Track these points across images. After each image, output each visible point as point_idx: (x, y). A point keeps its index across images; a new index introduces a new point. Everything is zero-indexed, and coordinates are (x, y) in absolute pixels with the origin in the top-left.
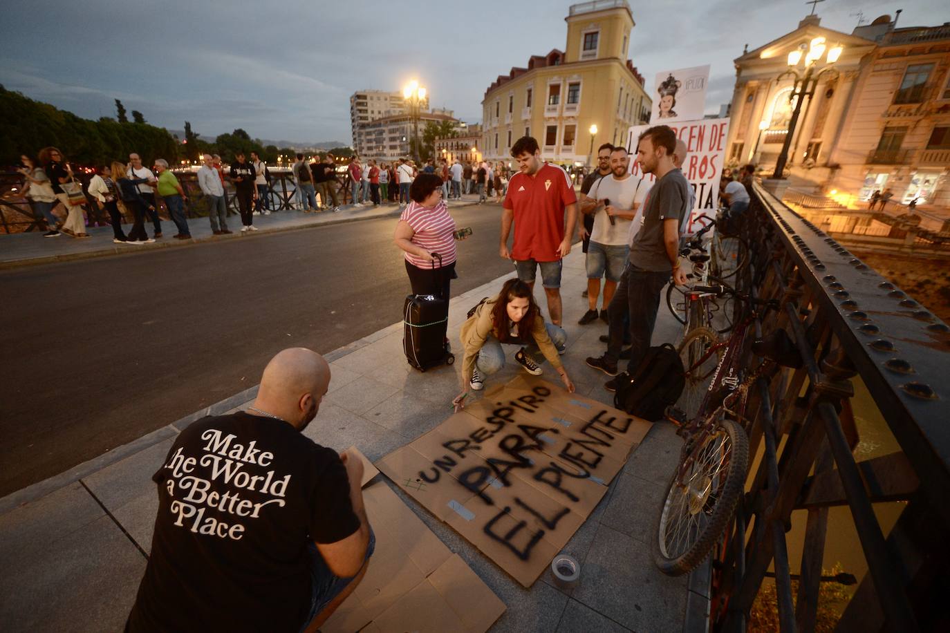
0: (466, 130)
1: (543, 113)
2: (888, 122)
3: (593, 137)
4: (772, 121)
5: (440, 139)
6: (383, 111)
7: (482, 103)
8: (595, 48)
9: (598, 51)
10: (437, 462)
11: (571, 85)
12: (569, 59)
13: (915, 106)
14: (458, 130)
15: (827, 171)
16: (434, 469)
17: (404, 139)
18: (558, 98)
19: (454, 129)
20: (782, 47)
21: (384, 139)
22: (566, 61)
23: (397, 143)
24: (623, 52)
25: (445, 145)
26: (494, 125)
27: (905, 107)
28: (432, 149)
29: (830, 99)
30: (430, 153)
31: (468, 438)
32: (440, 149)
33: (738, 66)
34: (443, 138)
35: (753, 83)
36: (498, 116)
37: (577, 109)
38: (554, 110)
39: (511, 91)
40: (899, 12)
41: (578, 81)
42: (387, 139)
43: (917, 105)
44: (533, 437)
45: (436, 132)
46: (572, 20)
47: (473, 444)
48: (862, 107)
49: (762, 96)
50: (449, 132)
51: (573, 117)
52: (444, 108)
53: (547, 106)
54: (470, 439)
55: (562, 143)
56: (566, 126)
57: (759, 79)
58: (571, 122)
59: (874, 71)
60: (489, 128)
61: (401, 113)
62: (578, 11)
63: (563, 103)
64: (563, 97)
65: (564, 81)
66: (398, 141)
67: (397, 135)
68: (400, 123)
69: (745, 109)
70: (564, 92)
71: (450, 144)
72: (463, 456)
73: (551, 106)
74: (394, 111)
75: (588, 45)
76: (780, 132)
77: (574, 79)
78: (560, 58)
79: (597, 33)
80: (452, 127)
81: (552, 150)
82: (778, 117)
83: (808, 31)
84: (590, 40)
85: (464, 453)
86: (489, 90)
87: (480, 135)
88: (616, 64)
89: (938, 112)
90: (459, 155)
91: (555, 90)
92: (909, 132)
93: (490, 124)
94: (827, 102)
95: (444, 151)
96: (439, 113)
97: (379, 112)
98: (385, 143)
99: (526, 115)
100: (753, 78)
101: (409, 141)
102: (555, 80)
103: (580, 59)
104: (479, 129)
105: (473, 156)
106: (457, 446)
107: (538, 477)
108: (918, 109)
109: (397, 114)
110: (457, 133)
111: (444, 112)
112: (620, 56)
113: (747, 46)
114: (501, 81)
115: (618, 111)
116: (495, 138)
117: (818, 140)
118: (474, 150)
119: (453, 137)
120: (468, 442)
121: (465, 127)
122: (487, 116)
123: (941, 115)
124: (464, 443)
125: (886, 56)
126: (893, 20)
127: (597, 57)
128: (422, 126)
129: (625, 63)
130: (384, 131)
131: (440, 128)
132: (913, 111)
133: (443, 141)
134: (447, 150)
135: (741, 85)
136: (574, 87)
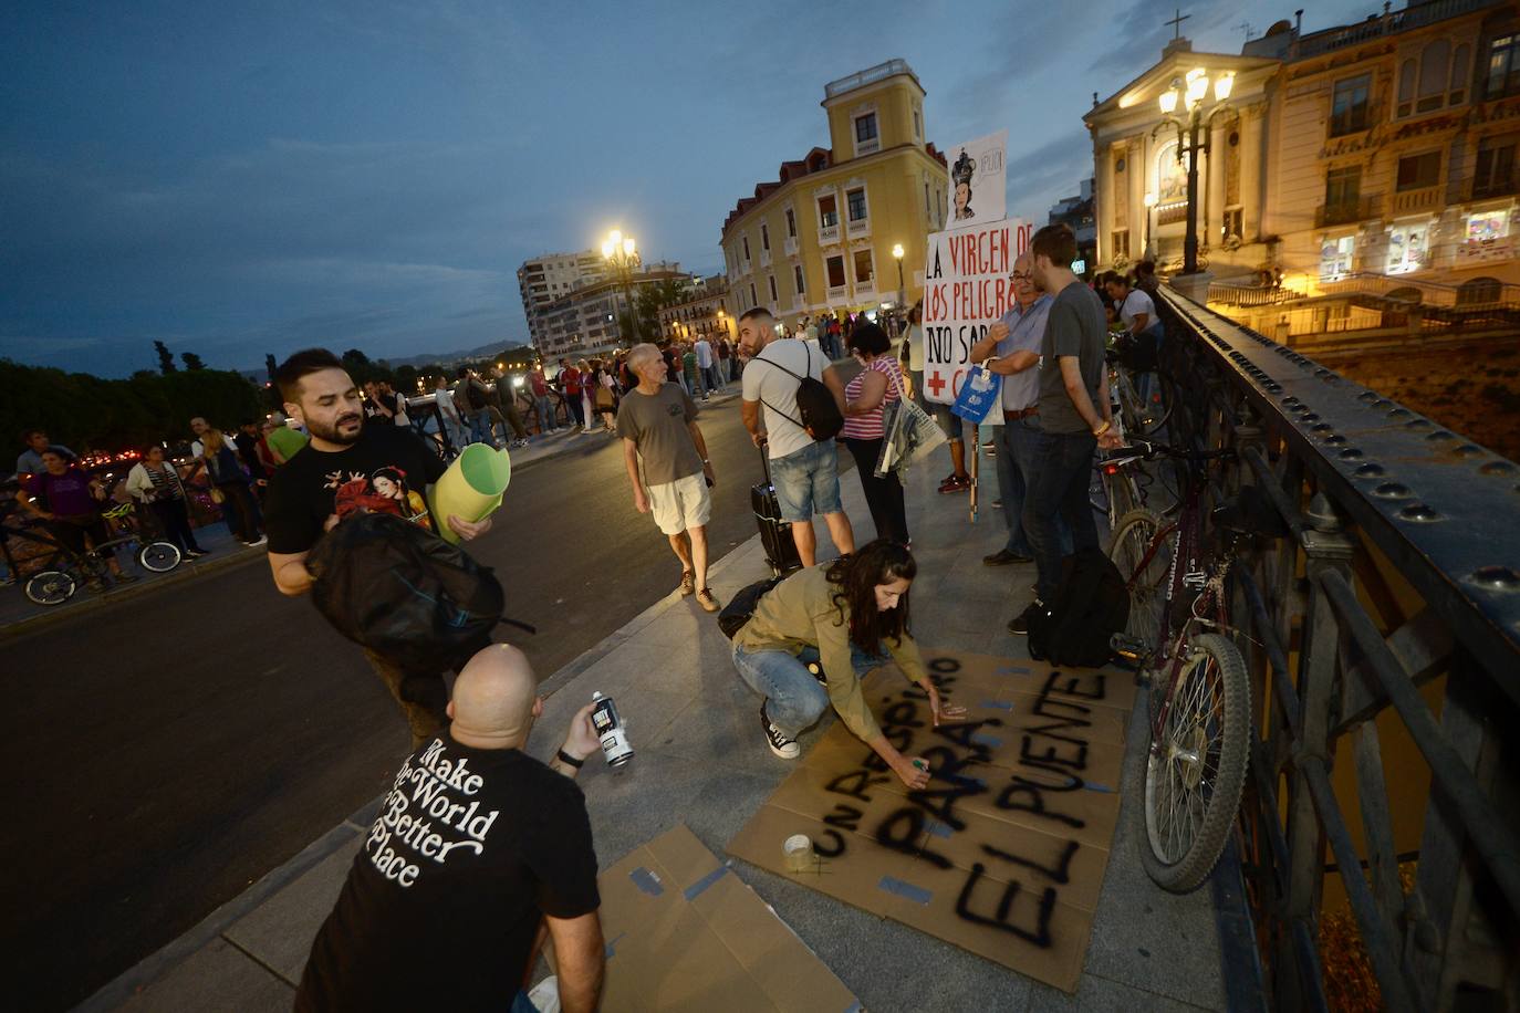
0: (704, 287)
1: (817, 240)
2: (1330, 164)
3: (900, 263)
4: (1162, 192)
5: (665, 307)
6: (570, 283)
7: (721, 243)
8: (875, 136)
9: (879, 139)
10: (828, 819)
11: (850, 194)
12: (839, 157)
13: (1361, 136)
14: (691, 289)
15: (1261, 249)
16: (829, 832)
17: (610, 317)
18: (835, 215)
19: (684, 289)
20: (1147, 89)
21: (579, 324)
22: (835, 162)
23: (601, 325)
24: (918, 134)
25: (675, 315)
26: (745, 273)
27: (1349, 138)
28: (657, 325)
29: (1237, 147)
30: (654, 331)
31: (862, 769)
32: (668, 323)
33: (1091, 125)
34: (671, 306)
35: (1120, 144)
36: (748, 258)
37: (867, 227)
38: (833, 233)
39: (762, 219)
40: (1299, 13)
41: (859, 186)
42: (584, 323)
43: (1365, 133)
44: (964, 742)
45: (657, 299)
46: (833, 103)
47: (874, 775)
48: (1285, 150)
49: (1137, 160)
50: (676, 295)
51: (863, 239)
52: (664, 262)
53: (820, 230)
54: (868, 769)
55: (855, 279)
56: (856, 253)
57: (1126, 138)
58: (862, 247)
59: (1288, 98)
60: (738, 278)
61: (598, 281)
62: (837, 89)
63: (844, 221)
64: (842, 212)
65: (839, 189)
66: (602, 322)
67: (598, 313)
68: (600, 294)
69: (1116, 182)
70: (842, 206)
71: (682, 312)
72: (867, 799)
73: (827, 229)
74: (588, 280)
75: (864, 133)
76: (1177, 206)
77: (854, 185)
78: (826, 159)
79: (873, 114)
80: (680, 287)
81: (842, 292)
82: (1169, 184)
83: (1179, 61)
84: (866, 127)
85: (865, 792)
86: (728, 222)
87: (725, 289)
88: (911, 152)
89: (1397, 138)
90: (700, 327)
91: (828, 205)
92: (1365, 172)
93: (740, 272)
94: (1233, 152)
95: (675, 324)
96: (658, 270)
97: (565, 286)
98: (581, 330)
99: (792, 248)
100: (1117, 136)
101: (617, 319)
102: (825, 192)
103: (856, 155)
104: (723, 281)
105: (722, 323)
106: (850, 784)
107: (1003, 803)
108: (1368, 139)
109: (592, 283)
110: (691, 293)
111: (664, 266)
112: (915, 140)
113: (1096, 95)
114: (744, 206)
115: (929, 217)
116: (750, 290)
117: (1236, 207)
118: (721, 314)
119: (684, 301)
120: (865, 774)
121: (701, 283)
122: (733, 262)
123: (1403, 142)
124: (860, 777)
125: (1298, 75)
126: (1294, 25)
127: (880, 148)
128: (635, 294)
129: (923, 149)
130: (577, 312)
131: (661, 291)
132: (1361, 142)
133: (671, 310)
134: (679, 321)
135: (1101, 150)
136: (856, 197)
